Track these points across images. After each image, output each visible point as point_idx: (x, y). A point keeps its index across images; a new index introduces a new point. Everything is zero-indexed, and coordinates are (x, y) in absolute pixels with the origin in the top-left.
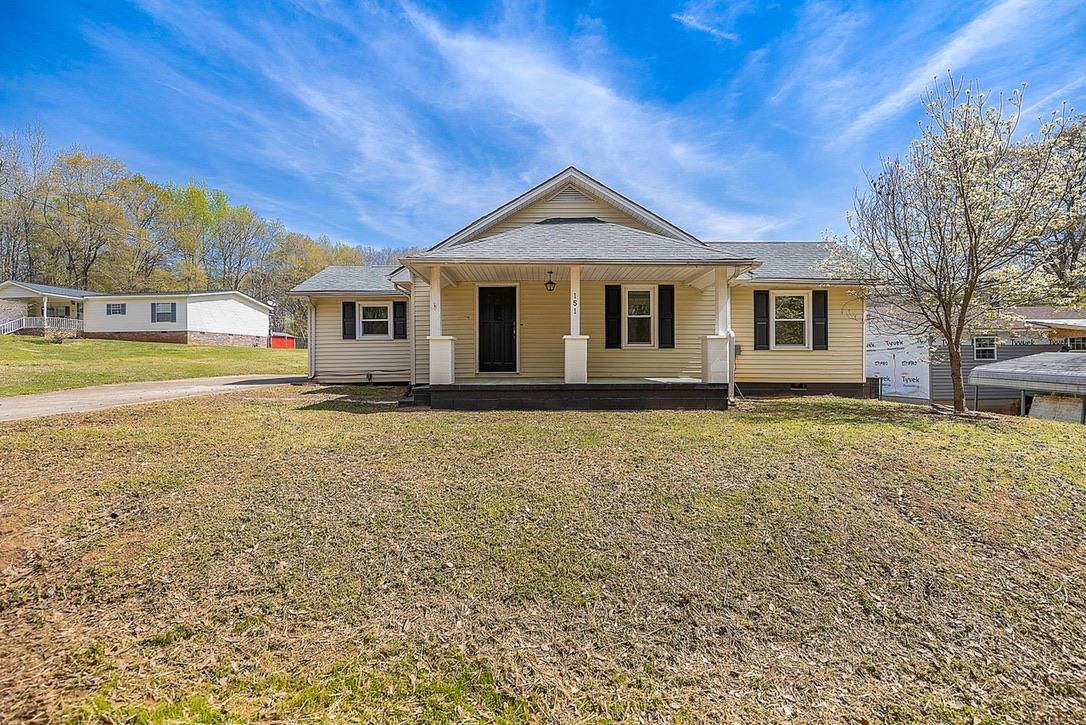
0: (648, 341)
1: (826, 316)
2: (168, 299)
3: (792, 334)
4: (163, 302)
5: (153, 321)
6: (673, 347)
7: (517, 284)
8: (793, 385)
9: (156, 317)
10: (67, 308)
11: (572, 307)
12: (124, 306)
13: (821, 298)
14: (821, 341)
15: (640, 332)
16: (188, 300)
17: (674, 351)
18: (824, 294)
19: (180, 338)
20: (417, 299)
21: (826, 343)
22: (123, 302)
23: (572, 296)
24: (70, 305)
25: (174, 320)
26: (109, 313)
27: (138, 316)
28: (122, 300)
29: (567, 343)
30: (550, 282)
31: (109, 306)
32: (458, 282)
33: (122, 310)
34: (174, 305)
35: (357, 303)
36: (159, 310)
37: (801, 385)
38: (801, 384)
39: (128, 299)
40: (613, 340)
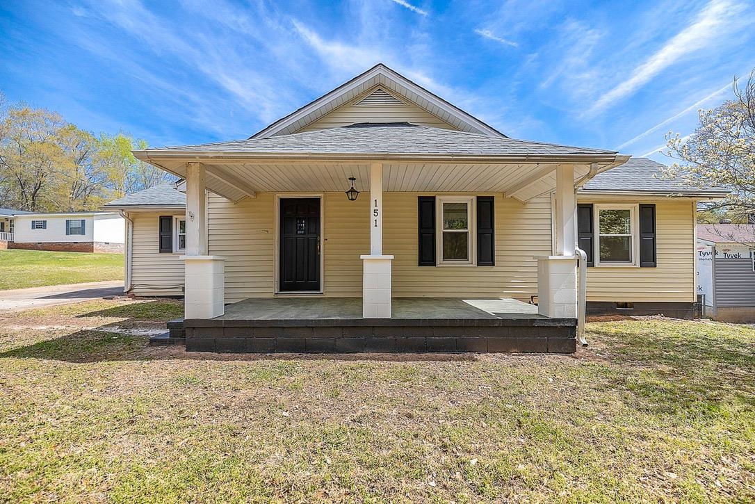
0: (465, 257)
1: (654, 231)
2: (80, 216)
3: (616, 250)
4: (76, 218)
5: (67, 234)
6: (493, 265)
7: (321, 195)
8: (618, 304)
9: (69, 231)
10: (3, 224)
11: (373, 218)
12: (45, 222)
13: (648, 213)
14: (649, 258)
15: (456, 248)
16: (95, 217)
17: (494, 268)
18: (652, 207)
19: (87, 248)
20: (210, 211)
21: (654, 259)
22: (45, 220)
23: (373, 204)
24: (5, 221)
25: (83, 233)
26: (33, 228)
27: (55, 231)
28: (43, 217)
29: (366, 266)
30: (352, 190)
31: (33, 222)
32: (256, 193)
33: (43, 225)
34: (83, 222)
35: (174, 217)
36: (72, 225)
37: (625, 305)
38: (626, 303)
39: (49, 217)
40: (426, 257)
